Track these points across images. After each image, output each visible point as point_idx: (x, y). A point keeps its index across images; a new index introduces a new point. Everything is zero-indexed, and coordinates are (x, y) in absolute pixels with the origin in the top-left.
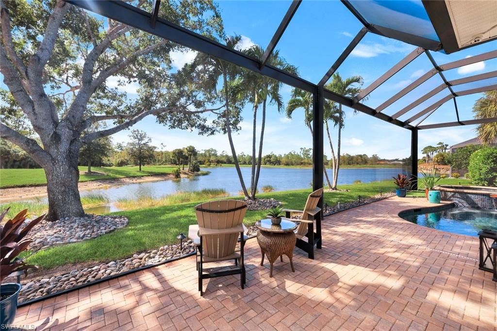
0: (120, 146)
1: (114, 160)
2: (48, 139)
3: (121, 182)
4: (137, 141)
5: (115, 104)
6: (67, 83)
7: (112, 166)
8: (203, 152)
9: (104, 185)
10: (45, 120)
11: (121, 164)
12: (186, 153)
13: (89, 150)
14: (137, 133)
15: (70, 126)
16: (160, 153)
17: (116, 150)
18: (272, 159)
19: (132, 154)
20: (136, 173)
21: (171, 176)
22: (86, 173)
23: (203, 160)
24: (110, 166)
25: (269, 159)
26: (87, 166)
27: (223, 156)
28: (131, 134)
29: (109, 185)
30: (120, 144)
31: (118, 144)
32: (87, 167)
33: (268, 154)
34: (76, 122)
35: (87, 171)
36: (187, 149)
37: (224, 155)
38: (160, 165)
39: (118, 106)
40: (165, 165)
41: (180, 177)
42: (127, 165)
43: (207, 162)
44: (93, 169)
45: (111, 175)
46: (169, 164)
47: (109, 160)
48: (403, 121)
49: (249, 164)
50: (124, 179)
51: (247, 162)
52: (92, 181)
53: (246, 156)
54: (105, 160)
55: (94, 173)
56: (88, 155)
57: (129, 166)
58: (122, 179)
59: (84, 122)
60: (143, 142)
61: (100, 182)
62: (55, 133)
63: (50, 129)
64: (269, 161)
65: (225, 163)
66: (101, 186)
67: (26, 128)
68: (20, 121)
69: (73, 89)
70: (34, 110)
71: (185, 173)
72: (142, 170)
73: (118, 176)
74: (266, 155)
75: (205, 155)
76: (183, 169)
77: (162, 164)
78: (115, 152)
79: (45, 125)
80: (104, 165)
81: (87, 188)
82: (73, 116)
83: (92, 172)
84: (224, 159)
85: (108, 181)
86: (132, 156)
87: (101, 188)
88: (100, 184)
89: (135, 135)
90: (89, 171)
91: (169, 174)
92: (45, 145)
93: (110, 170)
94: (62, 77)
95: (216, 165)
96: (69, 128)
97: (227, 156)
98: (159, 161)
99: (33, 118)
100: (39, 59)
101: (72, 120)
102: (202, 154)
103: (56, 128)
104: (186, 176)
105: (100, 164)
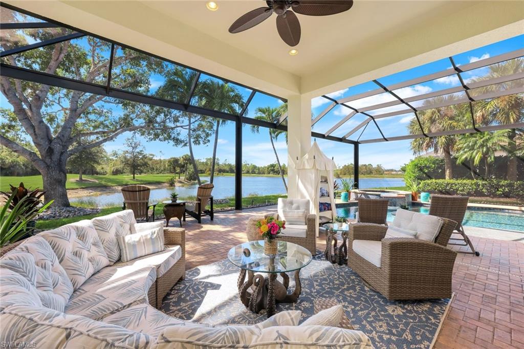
0: (115, 154)
1: (109, 169)
2: (44, 152)
3: (113, 190)
4: (130, 149)
5: (102, 119)
6: (59, 104)
7: (106, 174)
8: (205, 161)
9: (95, 193)
10: (42, 139)
11: (116, 172)
12: (181, 162)
13: (80, 158)
14: (131, 141)
15: (61, 143)
16: (159, 161)
17: (111, 158)
18: (275, 168)
19: (126, 162)
20: (130, 181)
21: (166, 184)
22: (77, 180)
23: (204, 169)
24: (104, 175)
25: (273, 168)
26: (79, 173)
27: (225, 165)
28: (125, 142)
29: (100, 193)
30: (115, 151)
31: (113, 151)
32: (79, 175)
33: (272, 163)
34: (65, 140)
35: (78, 179)
36: (183, 157)
37: (227, 163)
38: (158, 173)
39: (105, 121)
40: (163, 173)
41: (174, 186)
42: (122, 173)
43: (208, 171)
44: (84, 177)
45: (103, 183)
46: (167, 173)
47: (103, 168)
48: (341, 137)
49: (252, 173)
50: (116, 187)
51: (250, 171)
52: (83, 188)
53: (250, 165)
54: (98, 168)
55: (86, 180)
56: (80, 163)
57: (124, 174)
58: (114, 187)
59: (71, 138)
60: (138, 150)
61: (91, 190)
62: (50, 148)
63: (45, 144)
64: (273, 170)
65: (227, 172)
66: (92, 194)
67: (23, 140)
68: (17, 135)
69: (64, 109)
70: (35, 132)
71: (180, 182)
72: (136, 178)
73: (110, 184)
74: (269, 164)
75: (207, 164)
76: (179, 178)
77: (161, 173)
78: (111, 160)
79: (42, 142)
80: (97, 173)
81: (78, 195)
82: (63, 136)
83: (84, 180)
84: (227, 168)
85: (100, 189)
86: (125, 164)
87: (92, 195)
88: (91, 191)
89: (129, 143)
90: (81, 179)
91: (164, 183)
92: (42, 156)
93: (102, 179)
94: (56, 96)
95: (218, 174)
96: (60, 144)
97: (229, 165)
98: (157, 169)
99: (34, 137)
100: (39, 98)
101: (62, 138)
102: (203, 163)
103: (50, 144)
104: (180, 184)
105: (93, 172)
